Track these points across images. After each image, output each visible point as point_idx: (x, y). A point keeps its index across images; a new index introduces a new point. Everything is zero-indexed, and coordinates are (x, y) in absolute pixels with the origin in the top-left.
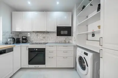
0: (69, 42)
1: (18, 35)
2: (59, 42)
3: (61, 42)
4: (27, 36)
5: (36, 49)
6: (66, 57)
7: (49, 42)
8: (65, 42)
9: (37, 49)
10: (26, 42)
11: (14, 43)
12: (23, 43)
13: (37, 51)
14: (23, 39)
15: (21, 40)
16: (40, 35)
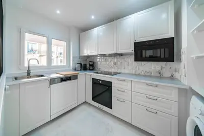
0: (172, 77)
1: (86, 60)
2: (143, 73)
3: (148, 74)
4: (95, 61)
5: (100, 80)
6: (155, 111)
7: (123, 71)
8: (159, 75)
9: (102, 81)
10: (93, 70)
11: (81, 70)
12: (90, 70)
13: (100, 84)
14: (90, 65)
15: (88, 66)
16: (110, 59)
